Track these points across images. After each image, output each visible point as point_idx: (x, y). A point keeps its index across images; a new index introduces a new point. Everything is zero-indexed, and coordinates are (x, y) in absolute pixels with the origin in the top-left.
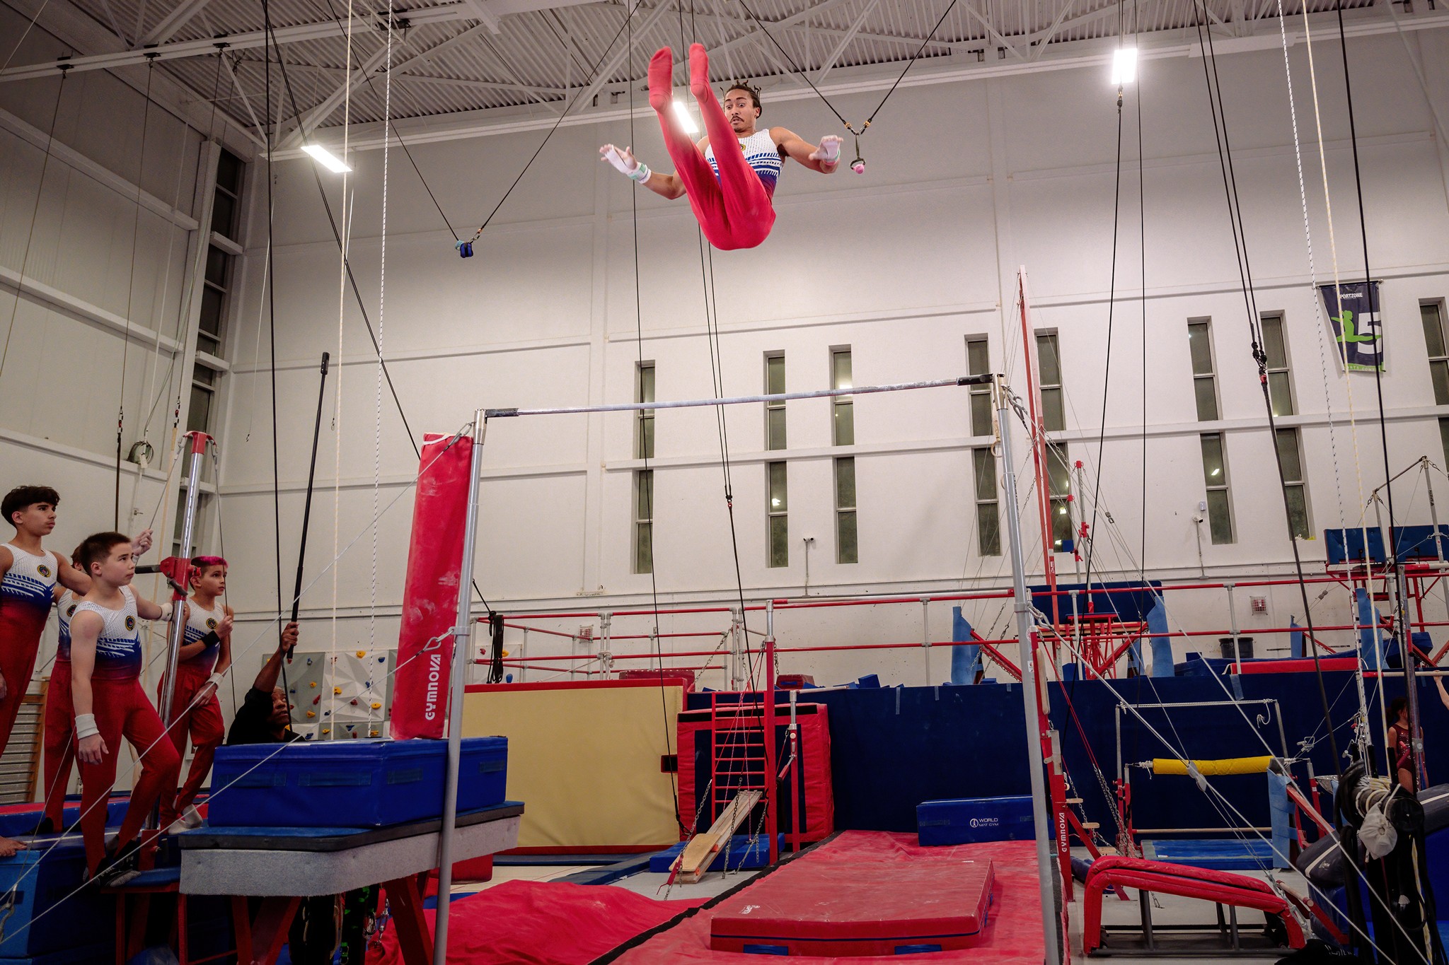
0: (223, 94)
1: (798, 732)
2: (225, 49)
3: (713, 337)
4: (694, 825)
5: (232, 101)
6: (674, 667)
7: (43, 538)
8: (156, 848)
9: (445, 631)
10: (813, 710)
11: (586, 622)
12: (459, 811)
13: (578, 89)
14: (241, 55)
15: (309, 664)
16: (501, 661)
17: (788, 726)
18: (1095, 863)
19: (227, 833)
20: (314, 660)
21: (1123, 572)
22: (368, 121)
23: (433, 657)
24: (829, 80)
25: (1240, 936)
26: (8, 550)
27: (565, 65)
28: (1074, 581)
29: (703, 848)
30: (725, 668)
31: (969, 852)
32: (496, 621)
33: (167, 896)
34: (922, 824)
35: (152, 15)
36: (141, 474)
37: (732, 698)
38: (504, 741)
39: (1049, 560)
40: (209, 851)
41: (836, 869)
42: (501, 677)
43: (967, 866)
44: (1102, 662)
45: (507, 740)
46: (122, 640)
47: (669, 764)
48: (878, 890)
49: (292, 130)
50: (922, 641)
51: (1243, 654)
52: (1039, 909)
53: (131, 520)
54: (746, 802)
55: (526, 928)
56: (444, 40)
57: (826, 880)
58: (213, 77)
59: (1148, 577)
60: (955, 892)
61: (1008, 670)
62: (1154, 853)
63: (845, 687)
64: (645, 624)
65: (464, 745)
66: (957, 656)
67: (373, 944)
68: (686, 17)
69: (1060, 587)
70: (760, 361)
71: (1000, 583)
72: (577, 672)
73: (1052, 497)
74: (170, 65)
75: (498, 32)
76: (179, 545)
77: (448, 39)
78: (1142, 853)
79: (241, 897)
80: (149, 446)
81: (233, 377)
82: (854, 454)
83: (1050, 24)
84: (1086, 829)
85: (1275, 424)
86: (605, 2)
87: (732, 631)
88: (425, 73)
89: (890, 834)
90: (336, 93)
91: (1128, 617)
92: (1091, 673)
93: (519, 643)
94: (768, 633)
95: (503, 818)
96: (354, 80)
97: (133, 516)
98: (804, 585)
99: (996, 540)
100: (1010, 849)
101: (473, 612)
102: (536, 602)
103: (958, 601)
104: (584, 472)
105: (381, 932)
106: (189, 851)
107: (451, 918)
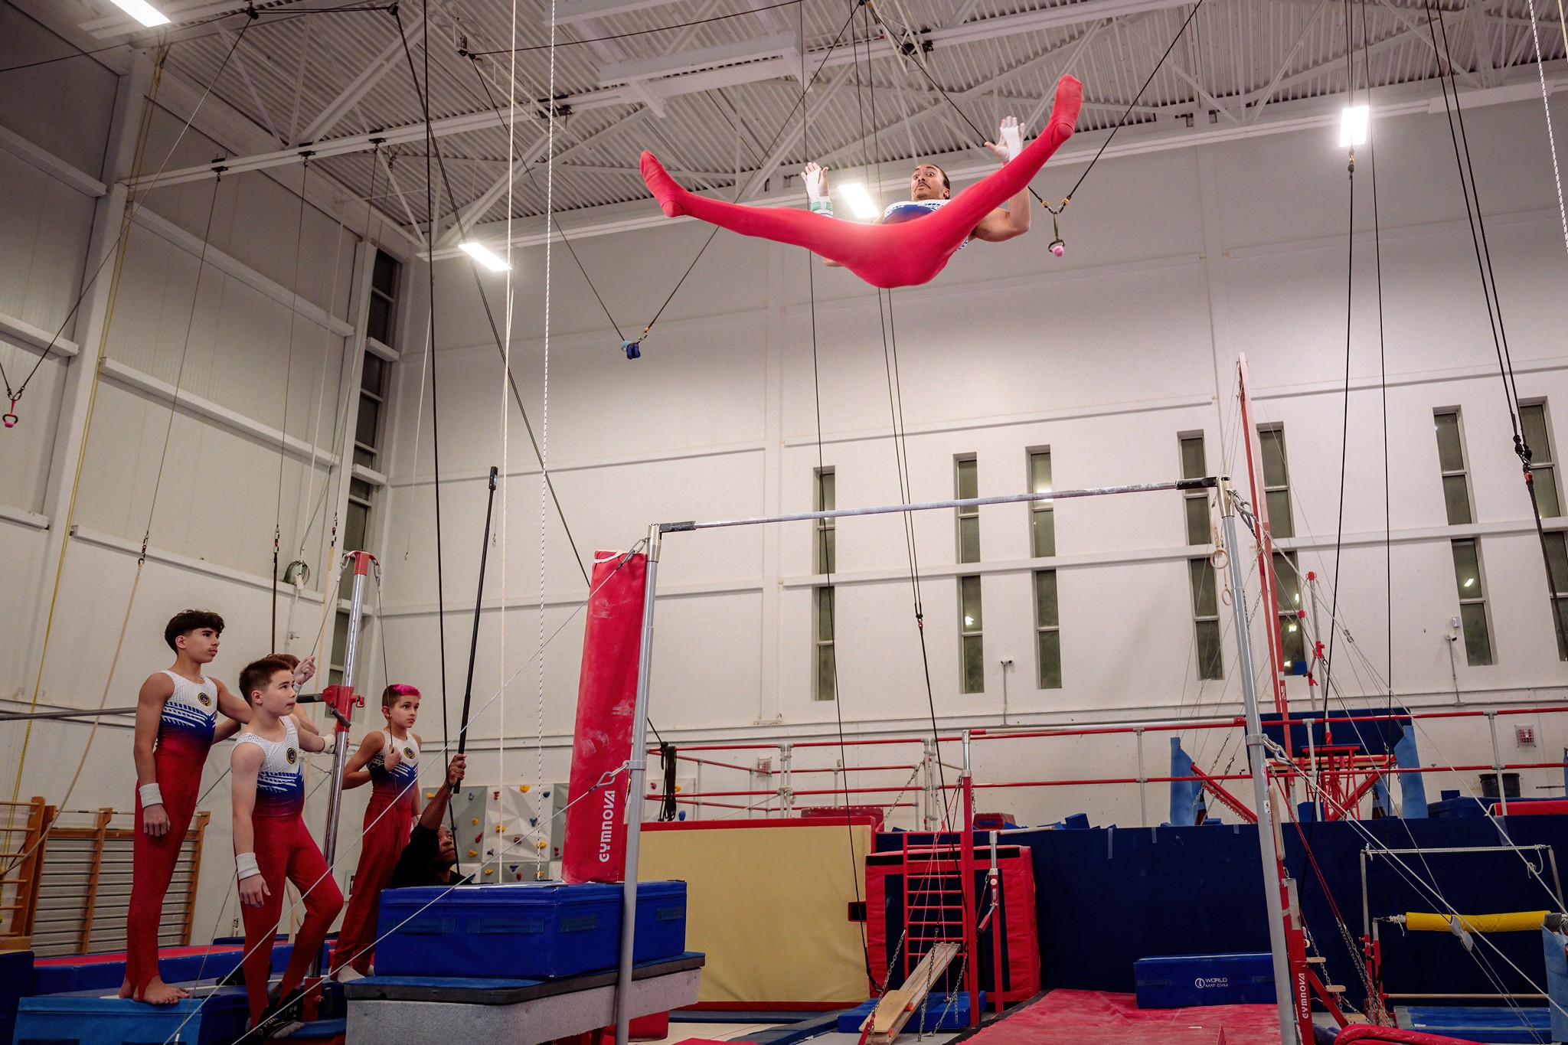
0: (378, 191)
1: (1000, 877)
2: (380, 145)
3: (900, 439)
4: (886, 981)
5: (389, 199)
6: (860, 804)
8: (320, 997)
9: (620, 765)
10: (1015, 853)
11: (764, 754)
12: (636, 962)
13: (749, 174)
14: (396, 150)
15: (471, 799)
16: (674, 797)
17: (988, 871)
18: (1342, 1032)
19: (394, 983)
20: (475, 794)
21: (1365, 697)
22: (528, 215)
23: (606, 793)
26: (168, 677)
27: (734, 148)
28: (1308, 708)
29: (897, 1006)
30: (916, 805)
31: (1196, 1016)
32: (668, 753)
34: (1140, 983)
35: (306, 112)
36: (297, 595)
37: (925, 839)
38: (683, 886)
39: (1278, 685)
40: (376, 1002)
41: (1046, 1033)
42: (674, 814)
43: (1194, 1033)
44: (1342, 800)
45: (686, 885)
46: (284, 774)
47: (856, 912)
49: (449, 228)
50: (1137, 777)
53: (287, 644)
54: (942, 955)
56: (606, 125)
58: (368, 174)
59: (1396, 704)
61: (1231, 807)
62: (1410, 1021)
63: (1050, 828)
64: (829, 757)
65: (641, 889)
66: (1176, 792)
68: (865, 91)
69: (1293, 716)
70: (950, 465)
71: (1223, 711)
72: (755, 809)
73: (1281, 613)
74: (325, 163)
75: (662, 115)
76: (342, 672)
77: (610, 124)
78: (1395, 1020)
80: (305, 566)
81: (390, 491)
82: (1055, 567)
83: (1267, 83)
84: (1329, 993)
85: (1543, 527)
86: (777, 79)
87: (924, 763)
88: (587, 163)
89: (1104, 995)
90: (496, 186)
91: (1375, 748)
92: (1331, 811)
93: (693, 777)
94: (965, 767)
95: (683, 970)
96: (515, 172)
97: (289, 639)
98: (1003, 713)
99: (1219, 664)
100: (1242, 1014)
101: (647, 744)
102: (710, 732)
103: (1176, 730)
104: (760, 590)
106: (356, 1002)
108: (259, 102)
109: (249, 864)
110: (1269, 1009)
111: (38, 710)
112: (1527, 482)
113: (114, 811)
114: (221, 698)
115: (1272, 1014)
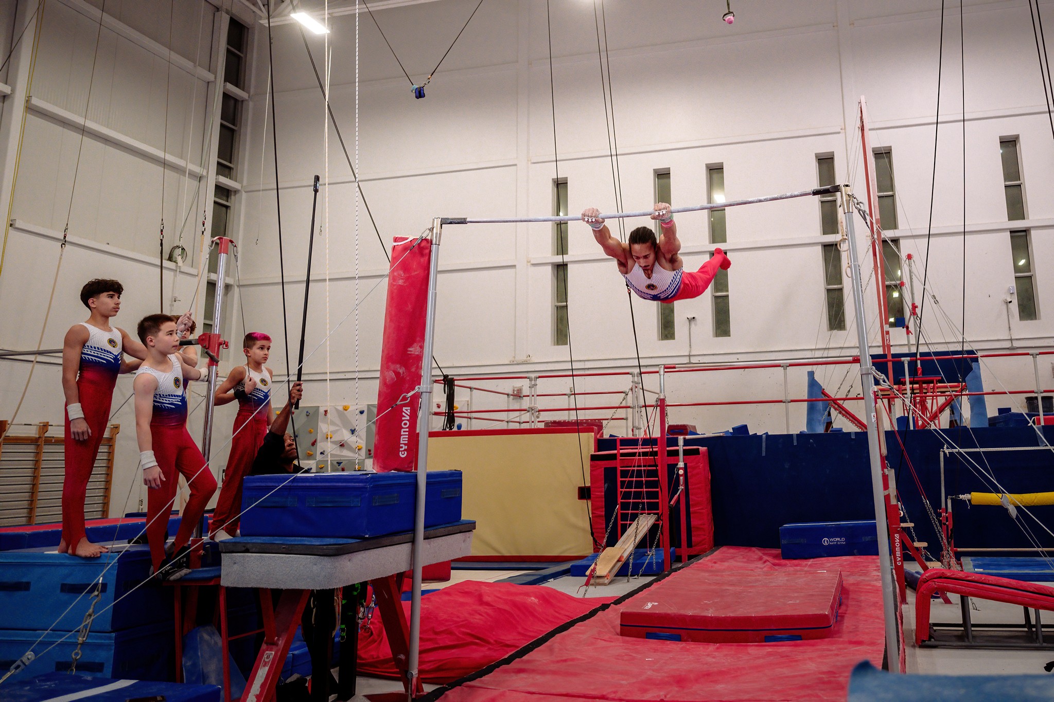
1: (685, 469)
3: (614, 158)
4: (605, 541)
6: (586, 418)
7: (110, 318)
8: (202, 552)
9: (413, 389)
10: (697, 452)
11: (518, 383)
12: (426, 527)
15: (307, 416)
16: (453, 413)
17: (677, 464)
18: (924, 574)
19: (254, 541)
20: (311, 412)
21: (946, 343)
23: (404, 409)
25: (1044, 634)
26: (86, 327)
28: (905, 350)
29: (613, 558)
30: (626, 419)
31: (822, 564)
32: (449, 383)
33: (211, 588)
34: (784, 542)
36: (178, 270)
37: (632, 442)
38: (459, 474)
39: (885, 334)
40: (242, 554)
41: (717, 576)
42: (454, 425)
43: (821, 575)
44: (928, 415)
45: (461, 473)
47: (584, 493)
48: (750, 592)
50: (783, 399)
51: (1045, 409)
52: (880, 609)
53: (172, 305)
54: (644, 523)
55: (478, 617)
57: (710, 584)
59: (969, 347)
60: (812, 595)
61: (850, 420)
62: (972, 567)
63: (722, 434)
64: (564, 385)
65: (429, 476)
66: (811, 410)
67: (364, 626)
69: (894, 356)
70: (651, 176)
71: (846, 352)
72: (512, 422)
73: (887, 283)
76: (211, 325)
78: (961, 566)
79: (267, 589)
80: (183, 249)
81: (244, 196)
84: (916, 547)
87: (631, 390)
89: (759, 550)
91: (952, 378)
92: (920, 423)
93: (467, 400)
94: (661, 392)
95: (460, 532)
97: (174, 303)
98: (687, 354)
99: (842, 319)
100: (855, 562)
101: (433, 376)
102: (479, 368)
103: (811, 366)
104: (514, 266)
105: (369, 619)
106: (227, 554)
107: (422, 609)
109: (149, 459)
110: (874, 559)
113: (50, 424)
114: (125, 342)
115: (875, 563)
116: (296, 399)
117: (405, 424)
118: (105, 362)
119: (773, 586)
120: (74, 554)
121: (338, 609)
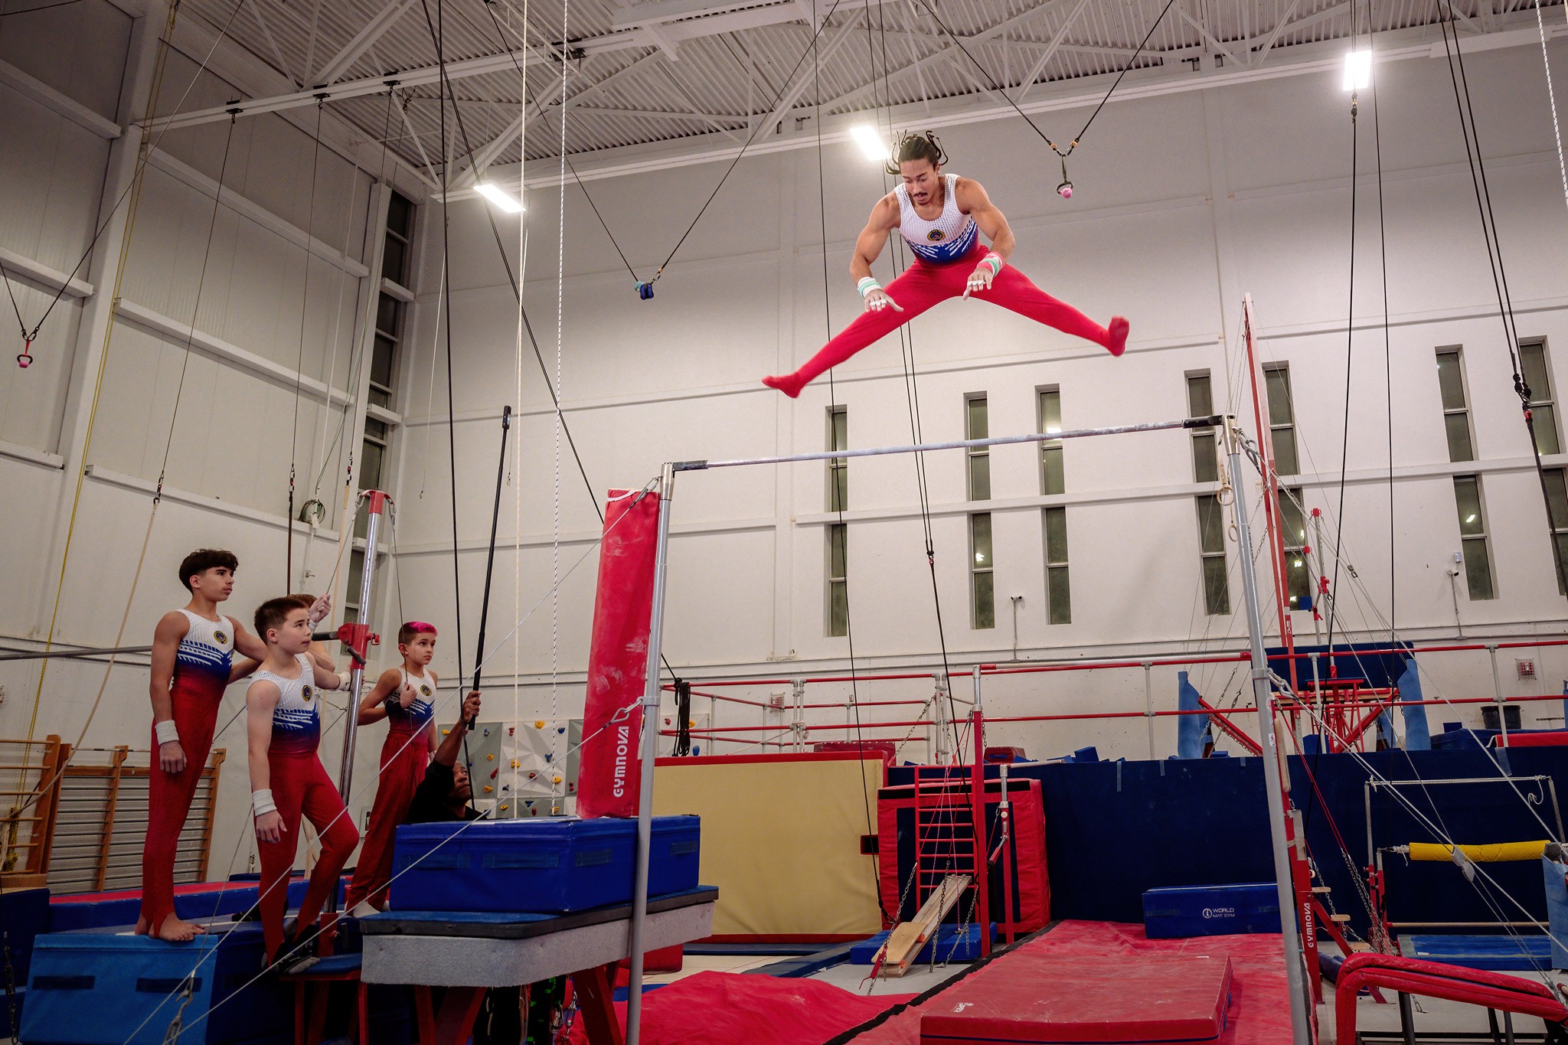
0: (394, 134)
1: (1010, 810)
2: (395, 87)
3: (910, 378)
4: (898, 913)
5: (402, 140)
6: (872, 739)
7: (218, 603)
8: (336, 933)
9: (634, 701)
10: (1025, 786)
11: (777, 690)
12: (650, 896)
13: (761, 116)
14: (411, 92)
15: (486, 736)
16: (688, 732)
17: (999, 804)
18: (1347, 961)
19: (409, 918)
20: (491, 730)
21: (1369, 631)
22: (542, 157)
23: (620, 729)
24: (1030, 97)
26: (184, 615)
27: (747, 92)
28: (1312, 642)
29: (910, 937)
30: (928, 739)
31: (1203, 945)
32: (682, 689)
33: (348, 984)
34: (1148, 914)
35: (321, 54)
36: (313, 534)
37: (936, 772)
38: (696, 820)
39: (1284, 620)
40: (392, 936)
41: (1055, 963)
42: (688, 749)
43: (1202, 962)
44: (1347, 733)
45: (699, 819)
46: (299, 711)
47: (868, 845)
48: (1102, 988)
49: (464, 170)
50: (1145, 711)
51: (1509, 725)
52: (1285, 1012)
53: (302, 583)
55: (721, 1024)
56: (620, 68)
57: (1045, 976)
58: (383, 117)
59: (1401, 637)
60: (1190, 992)
61: (1238, 740)
62: (1413, 950)
63: (1060, 761)
64: (842, 692)
65: (655, 824)
66: (1184, 726)
68: (876, 35)
69: (1298, 650)
70: (960, 405)
71: (1229, 645)
72: (768, 743)
73: (1286, 548)
74: (340, 106)
75: (674, 58)
77: (623, 67)
78: (1399, 949)
79: (425, 987)
80: (320, 505)
81: (405, 431)
82: (1065, 504)
83: (1272, 28)
84: (1334, 922)
85: (1542, 464)
86: (788, 23)
87: (935, 698)
88: (601, 105)
89: (1114, 925)
90: (510, 129)
91: (1378, 682)
92: (1336, 744)
93: (707, 712)
94: (976, 702)
95: (696, 904)
96: (529, 114)
97: (305, 578)
98: (1013, 648)
99: (1225, 597)
100: (1249, 943)
101: (661, 680)
102: (724, 668)
103: (1183, 665)
104: (773, 527)
105: (568, 1027)
106: (371, 937)
107: (643, 1012)
108: (273, 45)
109: (265, 801)
110: (1275, 939)
111: (53, 649)
112: (1527, 420)
113: (129, 748)
115: (1279, 944)
116: (471, 716)
117: (622, 750)
118: (210, 664)
119: (1135, 979)
120: (157, 937)
121: (524, 1014)
